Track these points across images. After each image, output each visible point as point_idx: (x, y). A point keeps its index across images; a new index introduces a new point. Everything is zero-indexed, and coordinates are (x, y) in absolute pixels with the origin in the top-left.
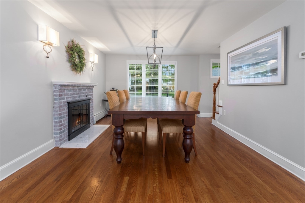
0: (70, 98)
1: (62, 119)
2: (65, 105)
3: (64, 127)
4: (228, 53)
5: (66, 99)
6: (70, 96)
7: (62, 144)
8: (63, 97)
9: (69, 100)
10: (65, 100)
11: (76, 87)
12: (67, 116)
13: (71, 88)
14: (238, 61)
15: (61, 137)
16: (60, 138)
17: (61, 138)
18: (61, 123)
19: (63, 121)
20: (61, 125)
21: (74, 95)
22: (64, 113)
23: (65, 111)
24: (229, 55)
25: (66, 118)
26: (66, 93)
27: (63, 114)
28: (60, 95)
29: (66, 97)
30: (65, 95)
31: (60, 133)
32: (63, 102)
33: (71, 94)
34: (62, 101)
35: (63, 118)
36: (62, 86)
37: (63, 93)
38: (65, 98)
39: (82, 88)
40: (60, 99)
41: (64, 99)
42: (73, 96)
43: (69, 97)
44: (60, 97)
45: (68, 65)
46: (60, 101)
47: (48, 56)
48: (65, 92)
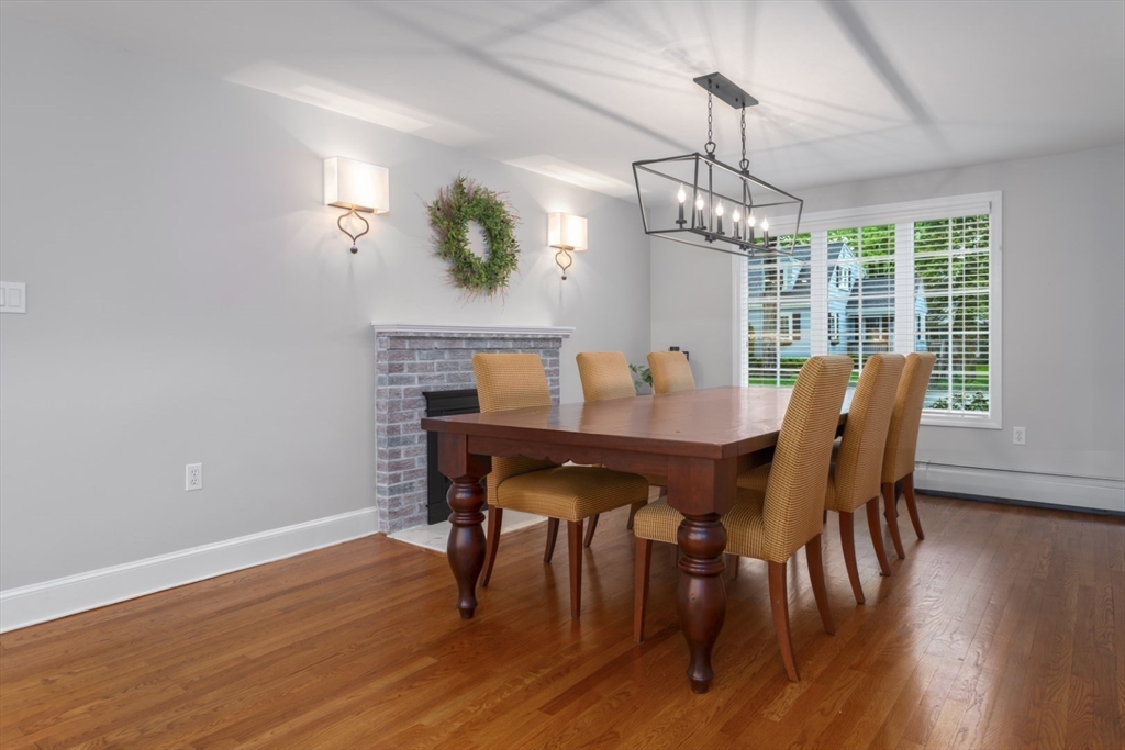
0: (435, 381)
1: (403, 448)
2: (415, 402)
3: (410, 472)
5: (420, 383)
6: (438, 373)
7: (400, 528)
8: (405, 373)
9: (434, 386)
10: (416, 385)
11: (464, 342)
12: (420, 437)
13: (436, 344)
15: (396, 505)
16: (390, 507)
17: (396, 509)
18: (397, 460)
19: (403, 452)
20: (397, 466)
21: (455, 369)
22: (407, 428)
23: (415, 422)
25: (420, 445)
26: (418, 362)
27: (406, 430)
28: (392, 369)
29: (421, 374)
30: (412, 368)
31: (392, 491)
32: (406, 390)
33: (441, 367)
34: (403, 387)
35: (404, 444)
36: (398, 338)
37: (407, 362)
38: (414, 378)
39: (496, 346)
40: (392, 382)
41: (409, 380)
42: (453, 372)
43: (431, 374)
44: (391, 375)
45: (442, 267)
46: (394, 387)
47: (356, 246)
48: (414, 359)
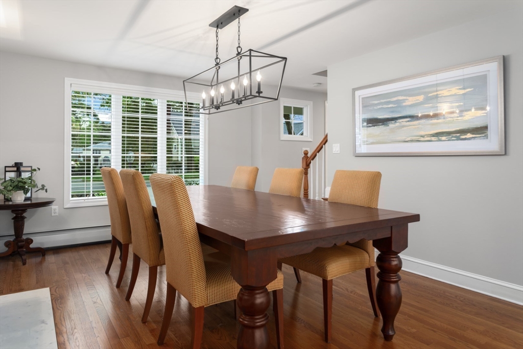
4: (354, 90)
14: (385, 106)
24: (357, 93)
